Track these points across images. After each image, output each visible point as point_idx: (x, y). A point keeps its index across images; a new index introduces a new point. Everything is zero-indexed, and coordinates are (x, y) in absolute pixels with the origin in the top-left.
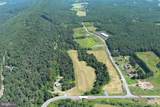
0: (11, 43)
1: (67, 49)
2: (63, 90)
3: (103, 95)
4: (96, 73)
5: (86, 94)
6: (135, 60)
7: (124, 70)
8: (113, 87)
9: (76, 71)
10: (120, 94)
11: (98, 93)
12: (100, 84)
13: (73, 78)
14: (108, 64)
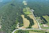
0: (4, 13)
1: (21, 14)
3: (32, 28)
4: (30, 22)
5: (27, 28)
6: (42, 18)
7: (39, 21)
8: (35, 26)
10: (37, 28)
12: (31, 25)
13: (23, 23)
14: (34, 19)
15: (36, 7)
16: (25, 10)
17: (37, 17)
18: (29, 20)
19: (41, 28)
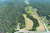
2: (20, 29)
3: (37, 31)
5: (30, 31)
8: (41, 28)
9: (26, 21)
10: (44, 31)
11: (35, 30)
13: (25, 24)
15: (39, 6)
16: (27, 9)
17: (42, 17)
18: (32, 20)
19: (49, 30)
